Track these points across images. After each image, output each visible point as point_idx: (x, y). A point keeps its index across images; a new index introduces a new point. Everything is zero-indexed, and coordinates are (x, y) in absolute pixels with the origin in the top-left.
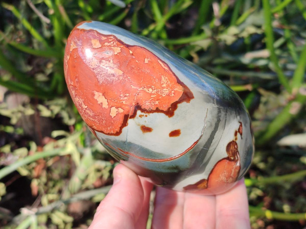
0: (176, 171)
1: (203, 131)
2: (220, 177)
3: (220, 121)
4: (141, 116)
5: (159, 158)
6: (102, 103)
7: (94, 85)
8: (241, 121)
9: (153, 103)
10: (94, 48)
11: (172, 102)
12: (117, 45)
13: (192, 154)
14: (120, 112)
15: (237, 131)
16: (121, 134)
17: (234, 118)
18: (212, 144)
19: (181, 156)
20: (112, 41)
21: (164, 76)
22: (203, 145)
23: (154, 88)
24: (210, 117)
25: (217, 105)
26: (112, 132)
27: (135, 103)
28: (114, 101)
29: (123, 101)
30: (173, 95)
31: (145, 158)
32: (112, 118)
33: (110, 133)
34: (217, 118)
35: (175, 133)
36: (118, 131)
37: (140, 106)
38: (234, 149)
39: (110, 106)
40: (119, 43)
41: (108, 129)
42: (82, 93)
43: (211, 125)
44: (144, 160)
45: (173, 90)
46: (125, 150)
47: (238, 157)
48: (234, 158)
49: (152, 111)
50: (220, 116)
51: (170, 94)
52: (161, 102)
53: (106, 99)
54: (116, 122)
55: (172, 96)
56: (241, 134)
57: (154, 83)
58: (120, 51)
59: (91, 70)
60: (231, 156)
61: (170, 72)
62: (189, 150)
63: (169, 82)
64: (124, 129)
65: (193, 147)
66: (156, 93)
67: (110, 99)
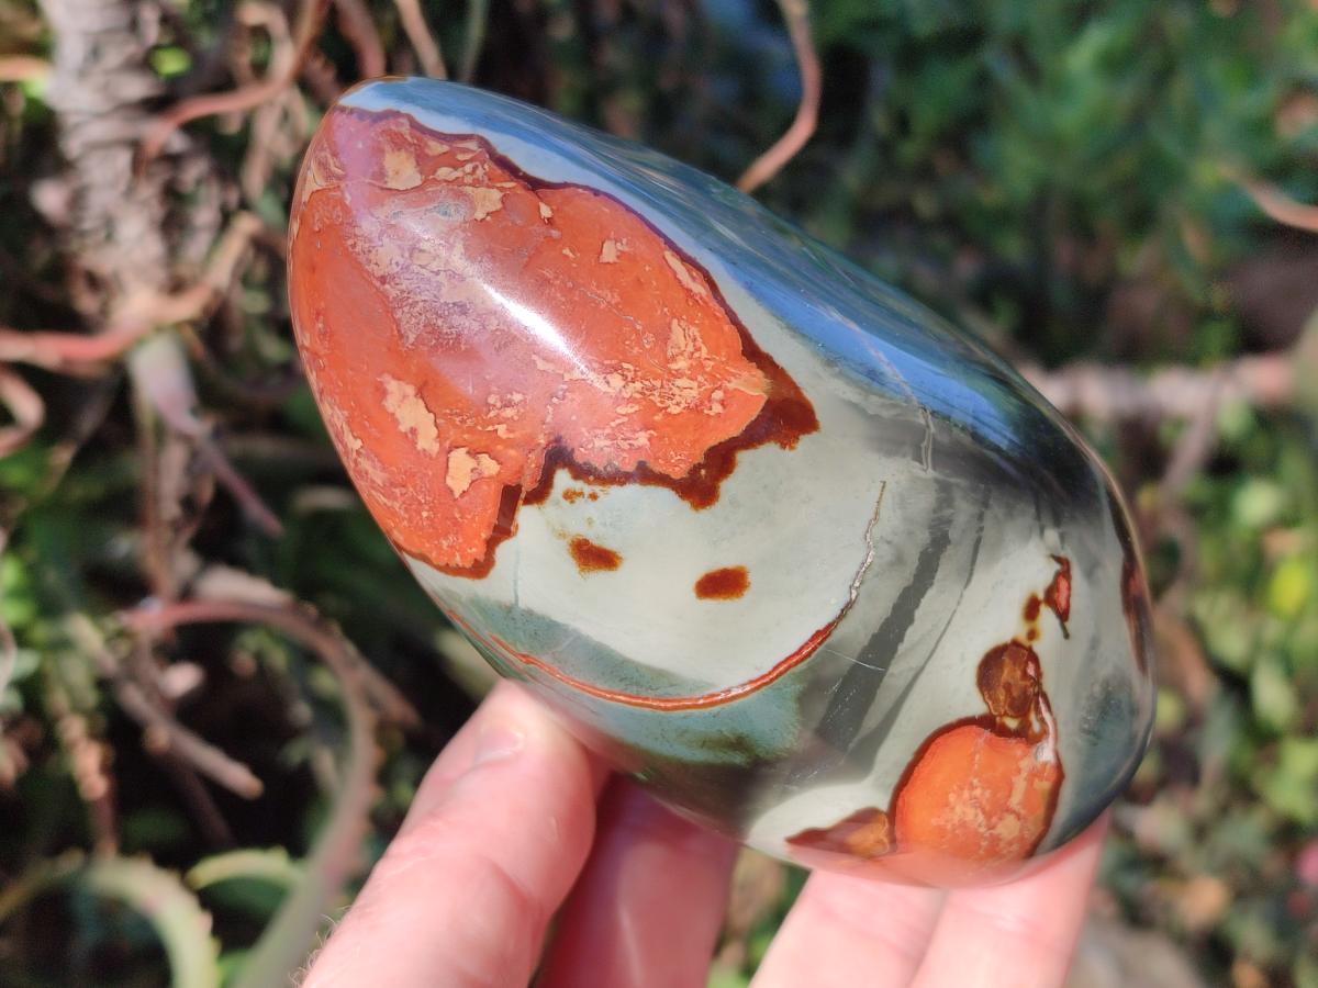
0: (738, 759)
1: (857, 584)
2: (953, 809)
3: (949, 542)
4: (570, 496)
5: (659, 692)
6: (413, 431)
7: (384, 349)
8: (1067, 553)
9: (625, 440)
10: (390, 189)
11: (713, 442)
12: (490, 179)
13: (805, 685)
14: (486, 474)
15: (1041, 596)
16: (494, 573)
17: (1027, 538)
18: (901, 648)
19: (753, 690)
20: (471, 160)
21: (682, 323)
22: (858, 648)
23: (630, 375)
24: (891, 520)
25: (934, 468)
26: (458, 560)
27: (550, 433)
28: (463, 421)
29: (496, 426)
30: (717, 408)
31: (599, 686)
32: (455, 500)
33: (452, 564)
34: (930, 527)
35: (722, 584)
36: (481, 558)
37: (569, 449)
38: (1023, 683)
39: (447, 444)
40: (499, 171)
41: (441, 544)
42: (340, 384)
43: (899, 560)
44: (594, 694)
45: (719, 388)
46: (518, 645)
47: (1042, 721)
48: (1021, 723)
49: (619, 478)
50: (949, 522)
51: (706, 403)
52: (661, 438)
53: (430, 411)
54: (469, 517)
55: (712, 413)
56: (1063, 616)
57: (636, 350)
58: (499, 206)
59: (375, 282)
60: (1006, 714)
61: (714, 304)
62: (790, 667)
63: (704, 350)
64: (504, 550)
65: (809, 655)
66: (638, 396)
67: (445, 414)
